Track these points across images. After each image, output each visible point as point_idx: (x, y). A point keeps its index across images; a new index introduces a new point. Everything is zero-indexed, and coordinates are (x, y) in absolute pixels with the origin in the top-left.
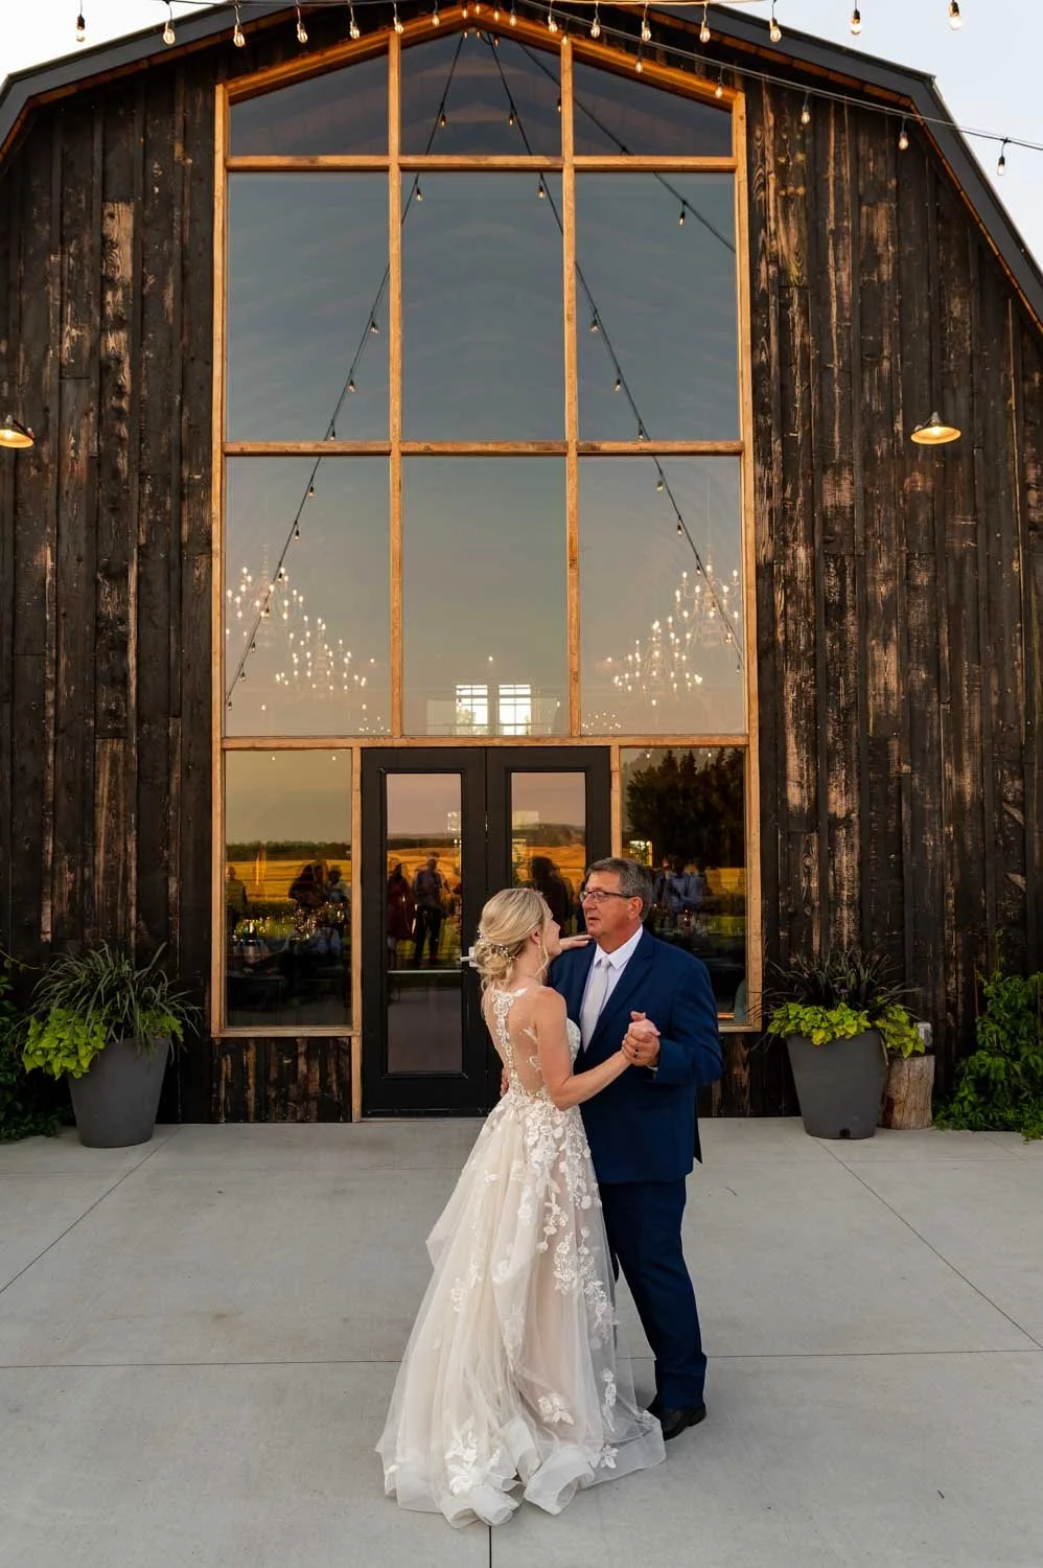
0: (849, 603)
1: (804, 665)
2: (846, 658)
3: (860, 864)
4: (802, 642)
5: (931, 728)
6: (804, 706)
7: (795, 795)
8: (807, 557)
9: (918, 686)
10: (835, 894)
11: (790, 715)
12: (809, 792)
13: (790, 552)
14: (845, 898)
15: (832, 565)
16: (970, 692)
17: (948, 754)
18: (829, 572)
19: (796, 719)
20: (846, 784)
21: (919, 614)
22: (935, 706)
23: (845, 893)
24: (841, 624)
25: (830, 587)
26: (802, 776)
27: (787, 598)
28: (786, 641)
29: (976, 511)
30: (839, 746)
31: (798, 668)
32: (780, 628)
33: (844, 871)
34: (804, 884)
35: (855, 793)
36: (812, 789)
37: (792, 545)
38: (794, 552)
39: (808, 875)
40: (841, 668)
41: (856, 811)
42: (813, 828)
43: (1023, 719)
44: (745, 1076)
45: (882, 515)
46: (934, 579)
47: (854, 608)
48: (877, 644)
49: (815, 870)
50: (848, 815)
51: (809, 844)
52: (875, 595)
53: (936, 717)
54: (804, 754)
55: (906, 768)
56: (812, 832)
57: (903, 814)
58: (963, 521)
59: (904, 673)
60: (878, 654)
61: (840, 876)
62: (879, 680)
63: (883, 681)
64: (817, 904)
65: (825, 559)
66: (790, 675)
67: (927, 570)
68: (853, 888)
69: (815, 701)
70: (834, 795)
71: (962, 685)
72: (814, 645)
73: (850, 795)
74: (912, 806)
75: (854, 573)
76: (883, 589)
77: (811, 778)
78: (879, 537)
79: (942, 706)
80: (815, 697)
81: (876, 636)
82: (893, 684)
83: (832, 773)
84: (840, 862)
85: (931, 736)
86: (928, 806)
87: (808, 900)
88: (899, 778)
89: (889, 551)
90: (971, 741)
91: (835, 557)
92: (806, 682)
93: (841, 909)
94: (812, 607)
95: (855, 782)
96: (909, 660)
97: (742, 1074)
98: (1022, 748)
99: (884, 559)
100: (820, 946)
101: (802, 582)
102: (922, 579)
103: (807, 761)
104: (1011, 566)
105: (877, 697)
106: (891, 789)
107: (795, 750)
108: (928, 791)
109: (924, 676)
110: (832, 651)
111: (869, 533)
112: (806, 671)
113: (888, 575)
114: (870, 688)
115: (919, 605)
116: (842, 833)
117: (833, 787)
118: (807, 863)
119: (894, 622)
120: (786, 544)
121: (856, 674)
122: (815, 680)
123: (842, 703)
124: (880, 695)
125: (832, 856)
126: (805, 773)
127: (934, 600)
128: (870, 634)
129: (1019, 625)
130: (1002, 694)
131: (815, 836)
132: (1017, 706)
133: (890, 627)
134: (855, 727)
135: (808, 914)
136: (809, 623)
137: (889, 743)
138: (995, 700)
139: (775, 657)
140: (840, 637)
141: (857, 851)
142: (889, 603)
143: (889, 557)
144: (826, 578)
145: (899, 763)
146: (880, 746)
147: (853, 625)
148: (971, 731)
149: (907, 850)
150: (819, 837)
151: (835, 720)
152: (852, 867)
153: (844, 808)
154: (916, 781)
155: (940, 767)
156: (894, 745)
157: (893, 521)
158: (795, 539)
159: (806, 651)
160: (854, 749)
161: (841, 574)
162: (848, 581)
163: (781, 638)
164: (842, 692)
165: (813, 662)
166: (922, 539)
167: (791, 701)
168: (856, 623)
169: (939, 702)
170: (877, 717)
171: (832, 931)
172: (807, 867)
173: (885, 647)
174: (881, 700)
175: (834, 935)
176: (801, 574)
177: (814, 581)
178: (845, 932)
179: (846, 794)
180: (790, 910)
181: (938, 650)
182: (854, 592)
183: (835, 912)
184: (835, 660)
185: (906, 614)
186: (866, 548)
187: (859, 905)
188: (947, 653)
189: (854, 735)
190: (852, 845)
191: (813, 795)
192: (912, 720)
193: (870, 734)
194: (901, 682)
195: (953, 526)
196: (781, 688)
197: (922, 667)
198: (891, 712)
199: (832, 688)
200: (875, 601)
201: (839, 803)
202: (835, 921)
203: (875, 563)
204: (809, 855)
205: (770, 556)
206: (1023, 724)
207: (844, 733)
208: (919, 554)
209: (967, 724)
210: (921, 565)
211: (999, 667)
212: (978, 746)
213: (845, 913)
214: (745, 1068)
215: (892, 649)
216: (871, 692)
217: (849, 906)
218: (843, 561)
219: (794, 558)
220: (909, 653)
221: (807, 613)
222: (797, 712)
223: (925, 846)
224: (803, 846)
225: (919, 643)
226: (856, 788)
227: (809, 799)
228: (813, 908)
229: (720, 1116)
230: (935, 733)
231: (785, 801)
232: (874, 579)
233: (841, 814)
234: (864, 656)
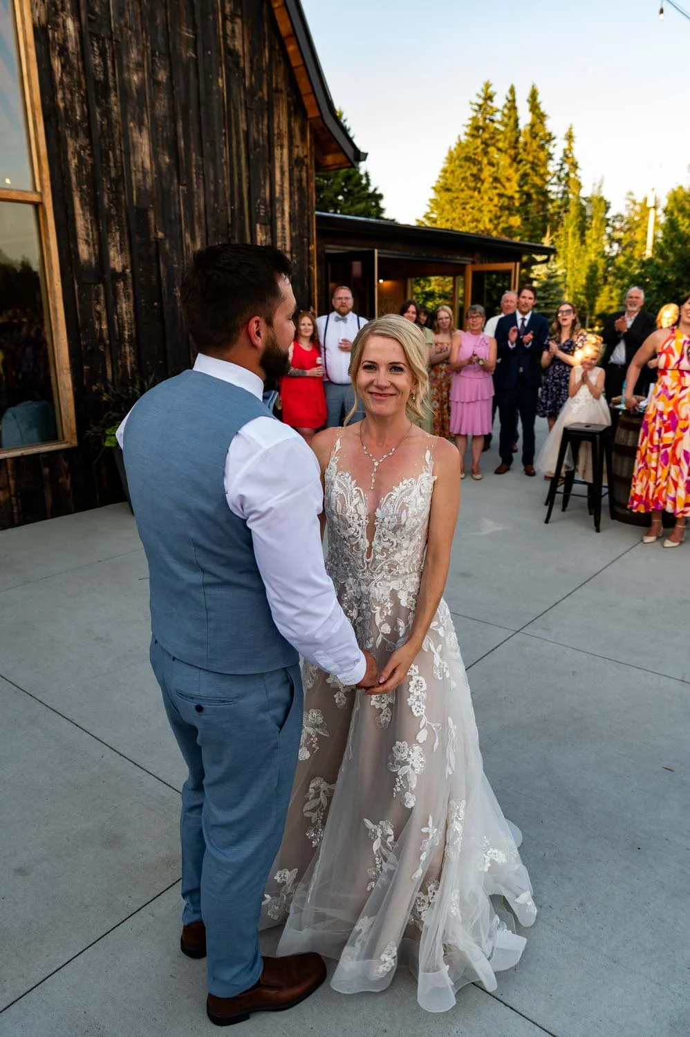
0: (111, 84)
1: (81, 135)
2: (113, 135)
3: (135, 310)
4: (78, 113)
5: (175, 204)
6: (84, 172)
7: (84, 251)
8: (75, 30)
9: (164, 167)
10: (119, 333)
11: (74, 179)
12: (94, 248)
13: (60, 21)
14: (126, 337)
15: (96, 44)
16: (198, 178)
17: (186, 225)
18: (94, 50)
19: (79, 184)
20: (121, 245)
21: (162, 107)
22: (176, 186)
23: (126, 333)
24: (107, 102)
25: (95, 65)
26: (88, 235)
27: (63, 67)
28: (65, 107)
29: (195, 27)
30: (113, 211)
31: (77, 136)
32: (60, 95)
33: (125, 316)
34: (97, 326)
35: (128, 253)
36: (96, 247)
37: (61, 14)
38: (64, 21)
39: (99, 319)
40: (109, 143)
41: (129, 267)
42: (101, 279)
43: (229, 203)
44: (68, 482)
45: (131, 8)
46: (170, 78)
47: (116, 91)
48: (135, 127)
49: (104, 315)
50: (124, 270)
51: (98, 295)
52: (130, 81)
53: (177, 195)
54: (88, 215)
55: (160, 235)
56: (99, 283)
57: (162, 271)
58: (187, 33)
59: (154, 155)
60: (135, 134)
61: (122, 319)
62: (138, 158)
63: (140, 160)
64: (108, 342)
65: (90, 36)
66: (70, 142)
67: (165, 69)
68: (131, 329)
69: (92, 169)
70: (112, 253)
71: (192, 172)
72: (88, 117)
73: (124, 253)
74: (165, 264)
75: (113, 57)
76: (135, 78)
77: (95, 237)
78: (130, 28)
79: (181, 187)
80: (93, 166)
81: (133, 119)
82: (148, 165)
83: (110, 235)
84: (121, 308)
85: (175, 209)
86: (176, 266)
87: (101, 340)
88: (157, 242)
89: (138, 44)
90: (199, 217)
91: (99, 38)
92: (84, 151)
93: (125, 346)
94: (83, 80)
95: (127, 243)
96: (158, 146)
97: (66, 482)
98: (228, 226)
99: (135, 50)
100: (113, 375)
101: (73, 54)
102: (162, 76)
103: (91, 222)
104: (217, 81)
105: (138, 174)
106: (152, 250)
107: (81, 212)
108: (175, 254)
109: (168, 160)
110: (102, 125)
111: (122, 22)
112: (83, 141)
113: (139, 66)
114: (132, 164)
115: (161, 99)
116: (121, 285)
117: (111, 246)
118: (98, 308)
119: (145, 109)
120: (56, 13)
121: (121, 150)
122: (91, 150)
123: (113, 174)
124: (139, 171)
125: (116, 304)
126: (90, 233)
127: (172, 98)
128: (129, 117)
129: (224, 131)
130: (216, 183)
131: (101, 286)
132: (225, 195)
133: (142, 113)
134: (123, 197)
135: (102, 350)
136: (81, 95)
137: (149, 213)
138: (212, 187)
139: (57, 122)
140: (107, 113)
141: (132, 300)
142: (141, 91)
143: (138, 50)
144: (92, 56)
145: (155, 228)
146: (142, 213)
147: (115, 105)
148: (199, 209)
149: (165, 298)
150: (105, 289)
151: (108, 189)
152: (130, 312)
153: (121, 264)
154: (167, 246)
155: (181, 236)
156: (151, 215)
157: (139, 17)
158: (63, 9)
159: (82, 121)
160: (124, 215)
161: (103, 55)
162: (109, 63)
163: (61, 105)
164: (112, 164)
165: (89, 134)
166: (161, 40)
167: (73, 165)
168: (119, 104)
169: (179, 183)
170: (138, 189)
171: (120, 363)
172: (98, 313)
173: (140, 131)
174: (140, 176)
175: (121, 366)
176: (72, 45)
177: (83, 55)
178: (129, 364)
179: (121, 252)
180: (89, 348)
181: (176, 143)
182: (114, 75)
183: (121, 349)
184: (105, 134)
185: (153, 106)
186: (122, 37)
187: (136, 342)
188: (182, 143)
189: (123, 204)
190: (129, 296)
191: (97, 252)
192: (163, 198)
193: (135, 204)
194: (153, 163)
195: (180, 34)
196: (66, 153)
197: (166, 153)
198: (148, 187)
199: (104, 160)
200: (130, 87)
201: (117, 261)
202: (121, 355)
203: (128, 53)
204: (99, 303)
205: (43, 20)
206: (229, 208)
207: (116, 201)
208: (159, 54)
209: (196, 204)
210: (161, 63)
211: (214, 161)
212: (203, 221)
213: (128, 349)
214: (67, 476)
215: (145, 133)
216: (133, 168)
217: (130, 344)
218: (104, 44)
219: (65, 27)
220: (157, 140)
221: (80, 86)
222: (80, 177)
223: (175, 297)
224: (93, 296)
225: (162, 131)
226: (127, 248)
227: (95, 254)
228: (105, 345)
229: (52, 517)
230: (177, 207)
231: (77, 255)
232: (128, 67)
233: (119, 269)
234: (125, 134)
